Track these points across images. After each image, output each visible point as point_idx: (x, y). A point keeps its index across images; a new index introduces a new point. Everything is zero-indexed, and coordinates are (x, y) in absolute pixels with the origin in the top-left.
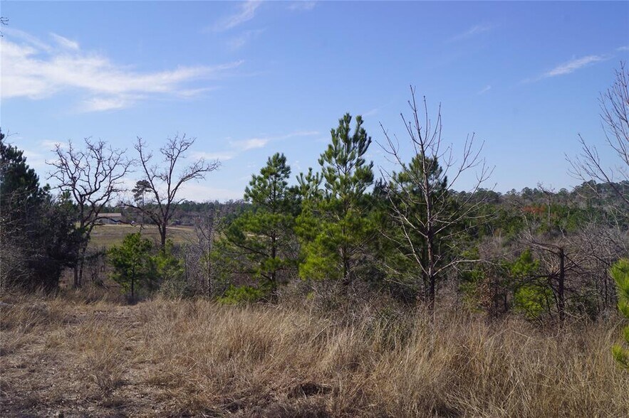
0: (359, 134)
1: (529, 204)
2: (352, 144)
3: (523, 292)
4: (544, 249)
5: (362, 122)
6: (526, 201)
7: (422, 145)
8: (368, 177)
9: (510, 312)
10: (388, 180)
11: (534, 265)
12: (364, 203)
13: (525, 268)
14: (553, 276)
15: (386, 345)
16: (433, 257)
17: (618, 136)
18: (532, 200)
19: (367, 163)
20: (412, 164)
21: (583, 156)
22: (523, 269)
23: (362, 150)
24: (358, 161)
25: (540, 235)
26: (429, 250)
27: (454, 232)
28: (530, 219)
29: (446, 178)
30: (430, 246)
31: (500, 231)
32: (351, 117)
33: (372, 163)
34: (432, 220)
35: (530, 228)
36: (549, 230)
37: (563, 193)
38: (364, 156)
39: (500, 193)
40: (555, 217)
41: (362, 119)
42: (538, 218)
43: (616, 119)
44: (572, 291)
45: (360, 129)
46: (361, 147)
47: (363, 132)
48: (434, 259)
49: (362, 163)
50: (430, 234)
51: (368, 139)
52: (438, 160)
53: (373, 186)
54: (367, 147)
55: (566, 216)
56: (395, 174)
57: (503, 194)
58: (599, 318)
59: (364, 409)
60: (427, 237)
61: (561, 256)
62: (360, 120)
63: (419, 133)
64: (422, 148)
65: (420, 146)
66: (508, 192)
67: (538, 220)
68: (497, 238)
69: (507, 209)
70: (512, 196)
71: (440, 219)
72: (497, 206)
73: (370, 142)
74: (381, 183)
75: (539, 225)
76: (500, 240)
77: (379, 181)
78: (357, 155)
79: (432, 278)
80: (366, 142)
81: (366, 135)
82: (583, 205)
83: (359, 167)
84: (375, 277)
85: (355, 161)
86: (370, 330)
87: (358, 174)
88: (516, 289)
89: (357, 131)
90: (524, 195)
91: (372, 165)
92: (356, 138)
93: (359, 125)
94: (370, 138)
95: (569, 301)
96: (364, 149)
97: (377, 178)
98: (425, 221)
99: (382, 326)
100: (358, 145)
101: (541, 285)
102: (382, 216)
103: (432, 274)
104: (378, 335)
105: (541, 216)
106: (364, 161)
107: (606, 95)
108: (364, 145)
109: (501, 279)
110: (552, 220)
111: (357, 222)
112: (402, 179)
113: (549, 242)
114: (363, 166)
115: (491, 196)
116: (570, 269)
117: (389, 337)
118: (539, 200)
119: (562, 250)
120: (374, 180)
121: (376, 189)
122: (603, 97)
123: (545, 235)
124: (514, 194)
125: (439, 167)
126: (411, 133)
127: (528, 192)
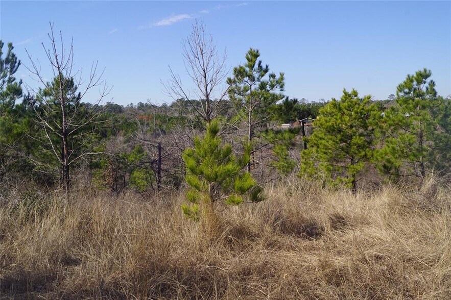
0: (10, 58)
1: (142, 114)
2: (5, 65)
3: (136, 174)
4: (148, 144)
5: (13, 48)
6: (140, 111)
7: (59, 68)
8: (18, 92)
9: (127, 188)
10: (34, 94)
11: (143, 155)
12: (15, 112)
13: (138, 157)
14: (154, 161)
15: (29, 218)
16: (67, 151)
17: (193, 68)
18: (144, 111)
19: (18, 81)
20: (54, 83)
21: (171, 80)
22: (136, 158)
23: (13, 71)
24: (10, 78)
25: (148, 135)
26: (64, 146)
27: (83, 132)
28: (142, 124)
29: (80, 93)
30: (65, 143)
31: (122, 132)
32: (3, 44)
33: (21, 81)
34: (66, 124)
35: (142, 130)
36: (155, 131)
37: (164, 106)
38: (14, 75)
39: (123, 106)
40: (159, 122)
41: (13, 45)
42: (148, 123)
43: (192, 58)
44: (167, 171)
45: (11, 54)
46: (12, 67)
47: (14, 56)
48: (68, 153)
49: (13, 80)
50: (66, 134)
51: (18, 62)
52: (74, 80)
53: (22, 98)
54: (17, 69)
55: (165, 122)
56: (41, 89)
57: (124, 107)
58: (181, 187)
59: (6, 269)
60: (63, 137)
61: (160, 148)
62: (11, 46)
63: (56, 58)
64: (59, 70)
65: (58, 69)
66: (128, 105)
67: (148, 124)
68: (120, 137)
69: (126, 116)
70: (131, 108)
71: (72, 123)
72: (121, 115)
73: (19, 64)
74: (28, 96)
75: (149, 128)
76: (122, 138)
77: (27, 95)
78: (8, 74)
79: (67, 167)
80: (16, 64)
81: (16, 58)
82: (176, 115)
83: (10, 84)
84: (26, 168)
85: (7, 79)
86: (16, 207)
87: (9, 88)
88: (131, 172)
89: (9, 55)
90: (139, 107)
91: (21, 83)
92: (7, 61)
93: (10, 50)
94: (20, 61)
95: (164, 178)
96: (14, 69)
97: (25, 92)
98: (61, 125)
99: (25, 204)
100: (9, 66)
101: (146, 168)
102: (29, 121)
103: (67, 163)
104: (22, 212)
105: (150, 122)
106: (14, 79)
107: (186, 41)
108: (14, 66)
109: (121, 165)
110: (156, 125)
111: (10, 127)
112: (46, 94)
113: (154, 140)
114: (13, 83)
115: (117, 107)
116: (165, 157)
117: (31, 212)
118: (149, 111)
119: (160, 144)
120: (23, 94)
121: (25, 101)
122: (185, 41)
123: (152, 134)
124: (132, 107)
125: (75, 85)
126: (50, 59)
127: (141, 106)
